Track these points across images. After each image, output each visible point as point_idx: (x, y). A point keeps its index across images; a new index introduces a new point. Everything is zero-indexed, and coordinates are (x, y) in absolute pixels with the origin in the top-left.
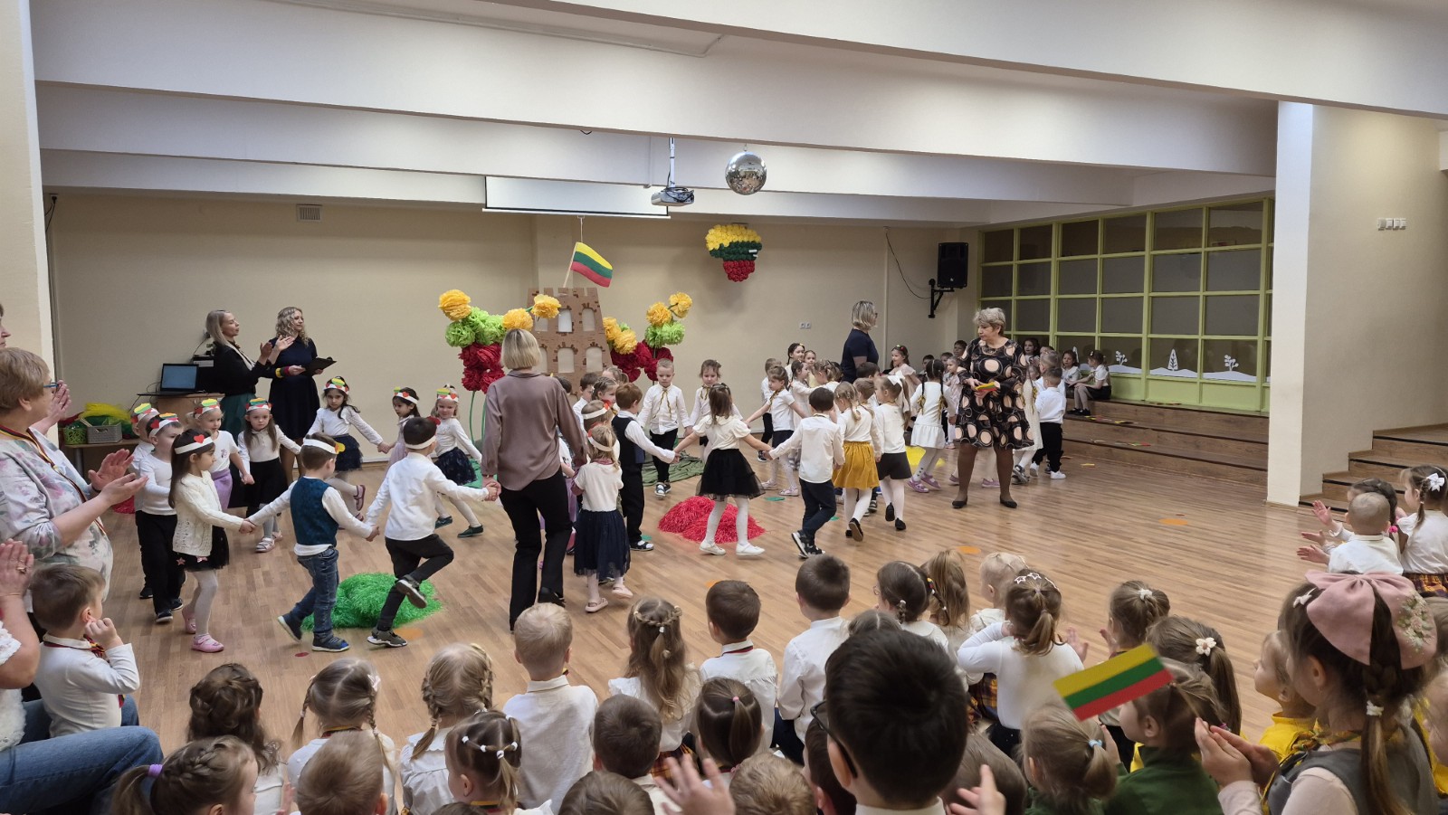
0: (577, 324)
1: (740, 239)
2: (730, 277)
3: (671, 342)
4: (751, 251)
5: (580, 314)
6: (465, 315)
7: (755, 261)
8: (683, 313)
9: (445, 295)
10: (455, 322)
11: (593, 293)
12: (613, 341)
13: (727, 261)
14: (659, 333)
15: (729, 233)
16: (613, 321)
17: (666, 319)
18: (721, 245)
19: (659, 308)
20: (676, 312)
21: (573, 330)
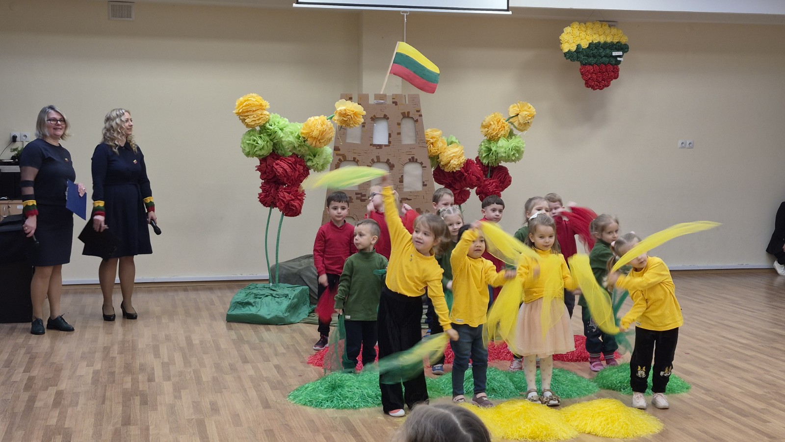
0: (394, 135)
1: (602, 39)
2: (587, 85)
3: (508, 159)
4: (614, 54)
5: (399, 124)
6: (262, 122)
7: (619, 66)
8: (525, 126)
9: (241, 99)
10: (252, 129)
11: (415, 100)
12: (438, 157)
13: (585, 64)
14: (494, 149)
15: (589, 32)
16: (437, 133)
17: (503, 132)
18: (578, 46)
19: (496, 118)
20: (516, 124)
21: (389, 142)
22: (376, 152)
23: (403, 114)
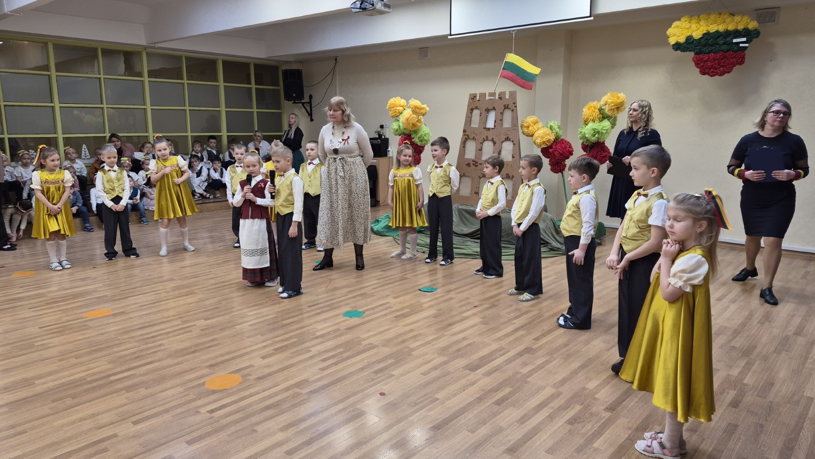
0: (498, 121)
1: (721, 28)
2: (703, 73)
4: (735, 41)
5: (502, 113)
7: (745, 52)
11: (513, 94)
12: (532, 137)
13: (700, 53)
16: (529, 119)
18: (691, 37)
21: (495, 126)
22: (486, 133)
23: (505, 106)
